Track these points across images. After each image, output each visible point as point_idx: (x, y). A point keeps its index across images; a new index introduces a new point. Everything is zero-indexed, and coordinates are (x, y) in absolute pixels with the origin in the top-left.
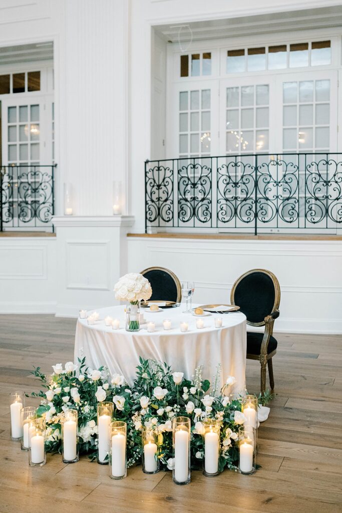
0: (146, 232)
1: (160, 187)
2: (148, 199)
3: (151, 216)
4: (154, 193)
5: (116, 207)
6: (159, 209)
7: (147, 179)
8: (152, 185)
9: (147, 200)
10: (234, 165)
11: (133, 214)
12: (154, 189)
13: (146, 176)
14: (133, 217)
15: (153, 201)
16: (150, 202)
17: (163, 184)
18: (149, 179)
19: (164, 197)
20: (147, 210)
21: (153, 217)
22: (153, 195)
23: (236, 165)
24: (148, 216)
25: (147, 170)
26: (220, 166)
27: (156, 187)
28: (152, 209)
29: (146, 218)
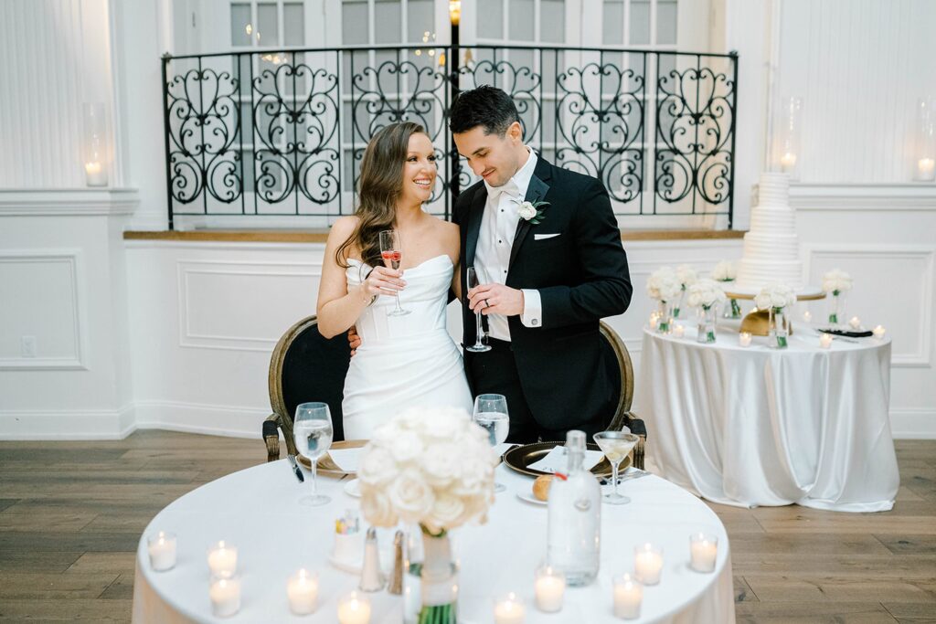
0: (171, 226)
1: (206, 121)
2: (173, 147)
3: (183, 190)
4: (190, 135)
5: (93, 167)
6: (204, 173)
7: (170, 100)
8: (183, 115)
9: (171, 151)
10: (393, 69)
11: (134, 185)
12: (191, 124)
13: (166, 92)
14: (135, 191)
15: (187, 154)
16: (180, 157)
17: (212, 112)
18: (176, 100)
19: (217, 143)
20: (173, 174)
21: (189, 192)
22: (186, 137)
23: (398, 68)
24: (176, 190)
25: (170, 79)
26: (358, 70)
27: (193, 120)
28: (186, 171)
29: (170, 193)
